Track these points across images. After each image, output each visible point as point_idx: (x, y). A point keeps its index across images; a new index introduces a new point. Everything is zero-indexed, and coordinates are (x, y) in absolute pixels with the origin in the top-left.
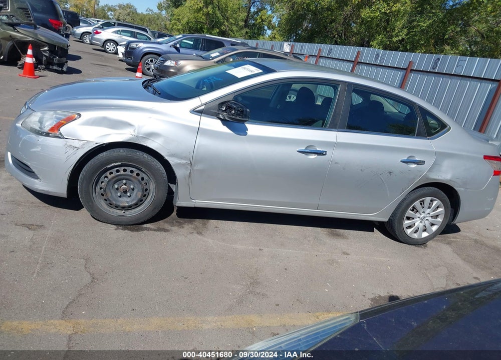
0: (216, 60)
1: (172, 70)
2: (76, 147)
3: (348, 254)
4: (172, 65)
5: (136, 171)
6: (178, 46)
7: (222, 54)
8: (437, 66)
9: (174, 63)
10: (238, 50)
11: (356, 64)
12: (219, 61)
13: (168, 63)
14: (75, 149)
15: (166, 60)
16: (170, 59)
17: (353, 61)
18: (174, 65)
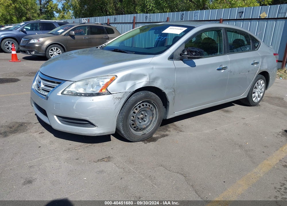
0: (63, 34)
1: (37, 45)
2: (119, 98)
3: (245, 119)
4: (36, 42)
5: (148, 104)
6: (25, 30)
7: (66, 30)
8: (183, 18)
9: (37, 40)
10: (74, 26)
11: (134, 24)
12: (66, 34)
13: (32, 41)
14: (120, 99)
15: (30, 40)
16: (33, 39)
17: (133, 23)
18: (37, 42)
